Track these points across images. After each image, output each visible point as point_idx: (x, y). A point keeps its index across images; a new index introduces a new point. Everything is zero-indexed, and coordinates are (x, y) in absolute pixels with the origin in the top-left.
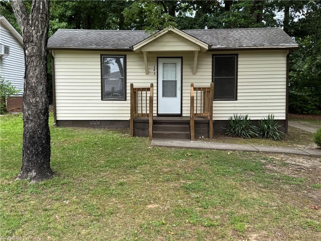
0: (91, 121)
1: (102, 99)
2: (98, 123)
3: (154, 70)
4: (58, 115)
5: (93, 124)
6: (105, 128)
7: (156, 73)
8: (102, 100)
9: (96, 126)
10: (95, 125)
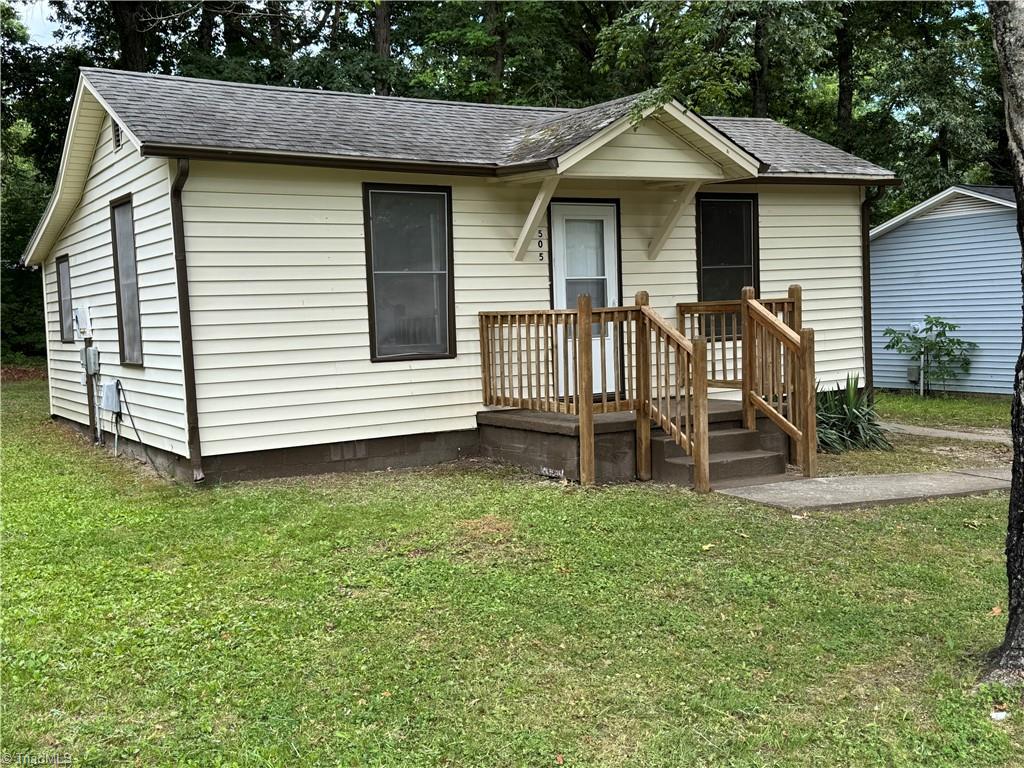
0: (332, 447)
1: (374, 359)
2: (361, 452)
3: (540, 244)
4: (204, 436)
5: (343, 456)
6: (385, 469)
7: (546, 255)
8: (373, 362)
9: (353, 464)
10: (349, 460)
